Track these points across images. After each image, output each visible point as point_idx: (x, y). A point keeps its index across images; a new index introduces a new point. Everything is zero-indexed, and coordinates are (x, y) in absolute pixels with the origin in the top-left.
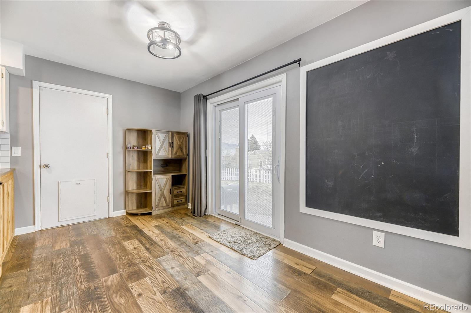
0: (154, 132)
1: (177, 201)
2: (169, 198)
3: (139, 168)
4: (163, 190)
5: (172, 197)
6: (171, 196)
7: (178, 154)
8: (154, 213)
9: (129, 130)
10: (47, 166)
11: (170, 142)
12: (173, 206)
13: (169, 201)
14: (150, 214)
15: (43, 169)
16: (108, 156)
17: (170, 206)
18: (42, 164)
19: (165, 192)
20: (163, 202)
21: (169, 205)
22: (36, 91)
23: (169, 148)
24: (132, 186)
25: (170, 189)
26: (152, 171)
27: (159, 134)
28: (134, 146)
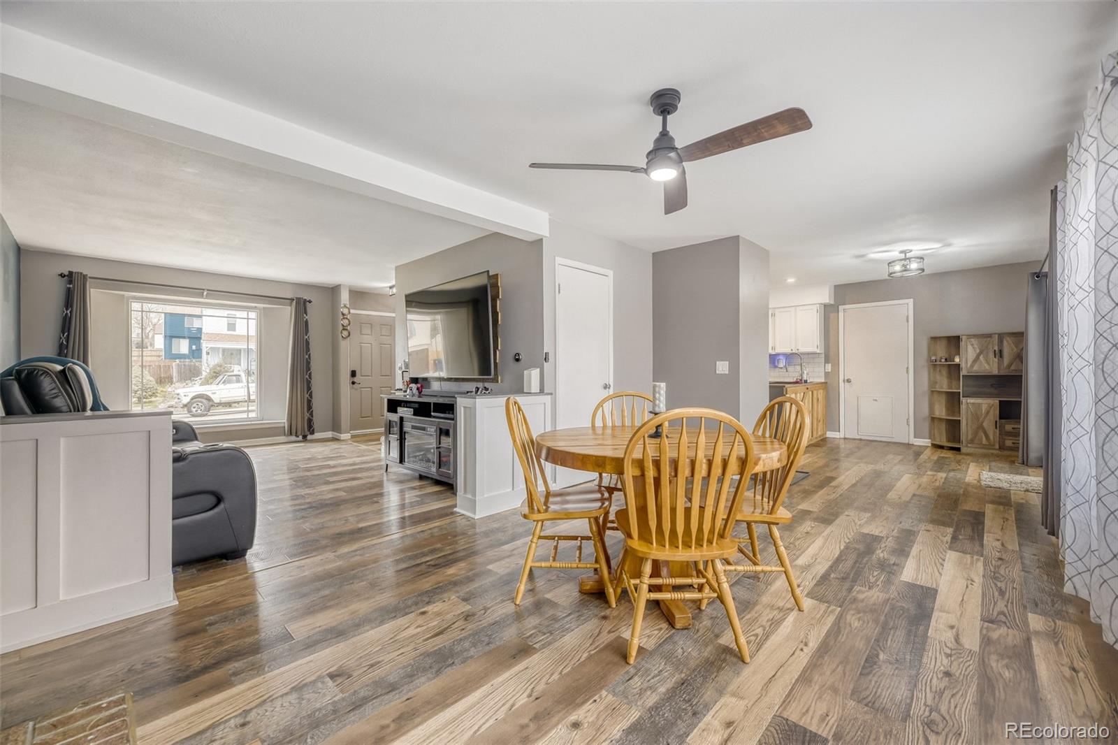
0: (964, 338)
1: (1014, 443)
2: (994, 435)
3: (950, 387)
4: (981, 419)
5: (1000, 434)
6: (998, 431)
7: (1013, 367)
8: (964, 450)
9: (934, 339)
10: (849, 381)
11: (995, 351)
12: (1000, 448)
13: (994, 438)
14: (958, 449)
15: (846, 384)
16: (907, 372)
17: (997, 447)
18: (846, 379)
19: (985, 424)
20: (982, 438)
21: (994, 445)
22: (841, 314)
23: (994, 359)
24: (941, 411)
25: (996, 422)
26: (961, 391)
27: (972, 340)
28: (941, 358)
